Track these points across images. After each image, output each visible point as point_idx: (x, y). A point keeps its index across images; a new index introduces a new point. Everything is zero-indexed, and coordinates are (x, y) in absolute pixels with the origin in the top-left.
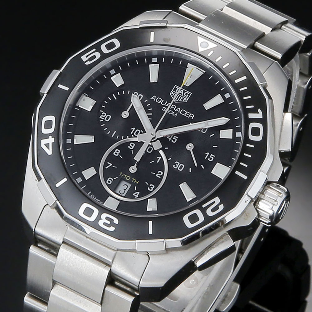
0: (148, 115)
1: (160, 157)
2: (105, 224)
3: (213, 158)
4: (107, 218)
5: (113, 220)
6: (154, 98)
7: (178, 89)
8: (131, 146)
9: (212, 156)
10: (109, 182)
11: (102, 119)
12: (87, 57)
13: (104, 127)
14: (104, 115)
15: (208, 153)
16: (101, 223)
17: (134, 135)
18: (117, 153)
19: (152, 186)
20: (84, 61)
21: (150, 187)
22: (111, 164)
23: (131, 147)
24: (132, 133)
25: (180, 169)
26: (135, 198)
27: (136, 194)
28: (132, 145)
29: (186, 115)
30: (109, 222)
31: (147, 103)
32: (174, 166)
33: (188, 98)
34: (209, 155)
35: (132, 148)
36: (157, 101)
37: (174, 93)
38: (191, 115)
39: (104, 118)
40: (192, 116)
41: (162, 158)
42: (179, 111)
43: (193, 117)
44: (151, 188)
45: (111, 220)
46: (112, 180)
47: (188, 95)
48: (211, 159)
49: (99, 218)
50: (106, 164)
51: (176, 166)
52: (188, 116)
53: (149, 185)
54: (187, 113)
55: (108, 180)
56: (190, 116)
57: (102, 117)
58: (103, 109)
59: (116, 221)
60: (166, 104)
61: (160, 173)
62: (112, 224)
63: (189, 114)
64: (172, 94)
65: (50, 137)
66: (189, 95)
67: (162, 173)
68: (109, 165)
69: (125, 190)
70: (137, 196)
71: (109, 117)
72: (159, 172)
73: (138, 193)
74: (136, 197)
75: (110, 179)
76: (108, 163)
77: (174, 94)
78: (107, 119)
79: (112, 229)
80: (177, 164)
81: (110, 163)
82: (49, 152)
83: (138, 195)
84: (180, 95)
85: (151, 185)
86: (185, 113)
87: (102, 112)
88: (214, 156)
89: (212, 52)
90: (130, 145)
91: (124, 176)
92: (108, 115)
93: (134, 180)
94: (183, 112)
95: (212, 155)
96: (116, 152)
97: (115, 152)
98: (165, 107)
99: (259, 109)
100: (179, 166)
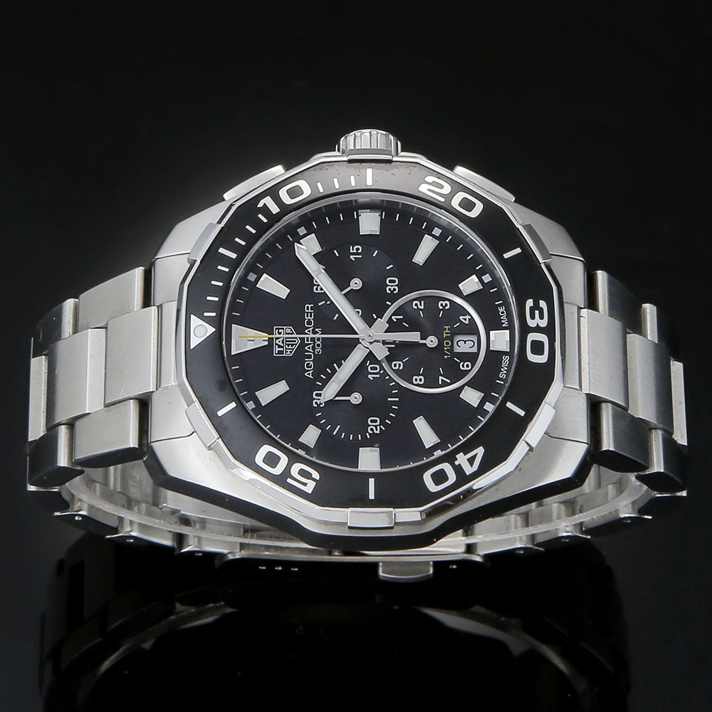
0: (339, 368)
1: (393, 317)
2: (541, 317)
3: (355, 248)
4: (533, 317)
5: (531, 307)
6: (309, 374)
7: (277, 349)
8: (398, 365)
9: (353, 250)
10: (468, 366)
11: (380, 428)
12: (307, 484)
13: (390, 418)
14: (372, 430)
15: (351, 257)
16: (544, 323)
17: (380, 371)
18: (419, 379)
19: (442, 305)
20: (315, 483)
21: (444, 307)
22: (441, 378)
23: (400, 365)
24: (378, 376)
25: (394, 282)
26: (472, 317)
27: (465, 319)
28: (395, 365)
29: (311, 316)
30: (537, 312)
31: (321, 380)
32: (395, 292)
33: (285, 327)
34: (353, 254)
35: (401, 362)
36: (311, 367)
37: (286, 352)
38: (308, 309)
39: (376, 426)
40: (308, 307)
41: (392, 315)
42: (311, 329)
43: (310, 306)
44: (444, 305)
45: (532, 310)
46: (462, 363)
47: (280, 331)
48: (358, 249)
49: (538, 329)
50: (445, 384)
51: (395, 290)
52: (311, 313)
53: (441, 310)
54: (307, 316)
55: (466, 368)
56: (310, 311)
57: (377, 430)
58: (364, 437)
59: (530, 303)
60: (310, 352)
61: (416, 305)
62: (536, 306)
63: (307, 313)
64: (291, 352)
65: (457, 463)
66: (279, 329)
67: (415, 302)
68: (442, 380)
69: (465, 342)
70: (468, 317)
71: (372, 421)
72: (416, 307)
73: (461, 318)
74: (470, 317)
75: (463, 367)
76: (440, 383)
77: (289, 351)
78: (376, 421)
79: (543, 304)
80: (390, 289)
81: (440, 381)
82: (480, 451)
83: (465, 317)
84: (286, 341)
85: (441, 308)
86: (309, 320)
87: (369, 434)
88: (351, 247)
89: (206, 314)
90: (397, 368)
91: (448, 350)
92: (370, 423)
93: (446, 333)
94: (309, 323)
95: (351, 251)
96: (418, 382)
97: (420, 383)
98: (314, 352)
99: (258, 206)
100: (392, 285)
